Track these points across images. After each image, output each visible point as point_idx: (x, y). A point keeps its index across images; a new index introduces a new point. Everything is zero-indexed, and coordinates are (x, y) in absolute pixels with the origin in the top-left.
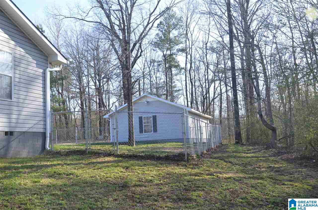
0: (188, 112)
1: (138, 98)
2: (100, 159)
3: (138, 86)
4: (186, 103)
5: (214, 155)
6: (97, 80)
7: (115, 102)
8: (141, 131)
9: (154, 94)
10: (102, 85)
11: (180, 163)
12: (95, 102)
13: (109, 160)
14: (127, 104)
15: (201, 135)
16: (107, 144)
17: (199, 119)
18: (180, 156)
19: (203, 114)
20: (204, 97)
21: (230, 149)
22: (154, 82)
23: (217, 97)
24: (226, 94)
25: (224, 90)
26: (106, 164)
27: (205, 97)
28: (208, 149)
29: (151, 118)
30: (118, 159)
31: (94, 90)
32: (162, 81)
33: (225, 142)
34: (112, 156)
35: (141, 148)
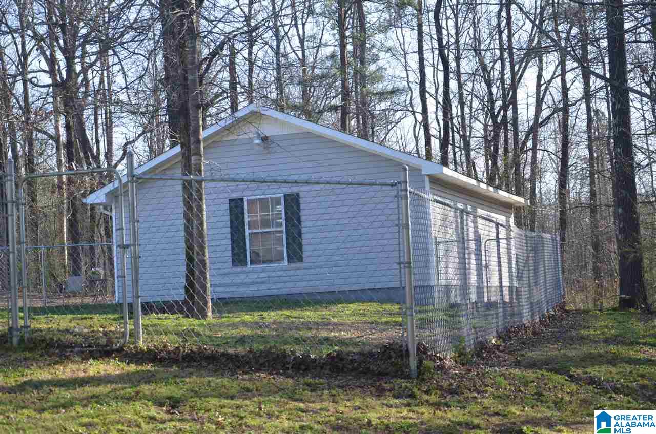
0: (427, 179)
1: (223, 123)
2: (68, 370)
3: (226, 75)
4: (422, 142)
5: (530, 354)
6: (56, 49)
7: (134, 141)
8: (238, 258)
9: (295, 107)
10: (78, 68)
11: (388, 386)
12: (51, 137)
13: (103, 373)
14: (178, 149)
15: (479, 275)
16: (102, 309)
17: (474, 209)
18: (390, 358)
19: (491, 189)
20: (494, 117)
21: (596, 330)
22: (292, 56)
23: (548, 118)
24: (584, 106)
25: (576, 91)
26: (89, 390)
27: (499, 119)
28: (505, 328)
29: (279, 203)
30: (140, 368)
31: (44, 90)
32: (327, 51)
33: (577, 301)
34: (114, 358)
35: (235, 326)
